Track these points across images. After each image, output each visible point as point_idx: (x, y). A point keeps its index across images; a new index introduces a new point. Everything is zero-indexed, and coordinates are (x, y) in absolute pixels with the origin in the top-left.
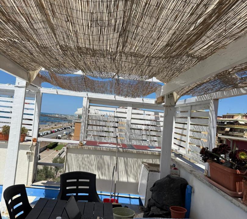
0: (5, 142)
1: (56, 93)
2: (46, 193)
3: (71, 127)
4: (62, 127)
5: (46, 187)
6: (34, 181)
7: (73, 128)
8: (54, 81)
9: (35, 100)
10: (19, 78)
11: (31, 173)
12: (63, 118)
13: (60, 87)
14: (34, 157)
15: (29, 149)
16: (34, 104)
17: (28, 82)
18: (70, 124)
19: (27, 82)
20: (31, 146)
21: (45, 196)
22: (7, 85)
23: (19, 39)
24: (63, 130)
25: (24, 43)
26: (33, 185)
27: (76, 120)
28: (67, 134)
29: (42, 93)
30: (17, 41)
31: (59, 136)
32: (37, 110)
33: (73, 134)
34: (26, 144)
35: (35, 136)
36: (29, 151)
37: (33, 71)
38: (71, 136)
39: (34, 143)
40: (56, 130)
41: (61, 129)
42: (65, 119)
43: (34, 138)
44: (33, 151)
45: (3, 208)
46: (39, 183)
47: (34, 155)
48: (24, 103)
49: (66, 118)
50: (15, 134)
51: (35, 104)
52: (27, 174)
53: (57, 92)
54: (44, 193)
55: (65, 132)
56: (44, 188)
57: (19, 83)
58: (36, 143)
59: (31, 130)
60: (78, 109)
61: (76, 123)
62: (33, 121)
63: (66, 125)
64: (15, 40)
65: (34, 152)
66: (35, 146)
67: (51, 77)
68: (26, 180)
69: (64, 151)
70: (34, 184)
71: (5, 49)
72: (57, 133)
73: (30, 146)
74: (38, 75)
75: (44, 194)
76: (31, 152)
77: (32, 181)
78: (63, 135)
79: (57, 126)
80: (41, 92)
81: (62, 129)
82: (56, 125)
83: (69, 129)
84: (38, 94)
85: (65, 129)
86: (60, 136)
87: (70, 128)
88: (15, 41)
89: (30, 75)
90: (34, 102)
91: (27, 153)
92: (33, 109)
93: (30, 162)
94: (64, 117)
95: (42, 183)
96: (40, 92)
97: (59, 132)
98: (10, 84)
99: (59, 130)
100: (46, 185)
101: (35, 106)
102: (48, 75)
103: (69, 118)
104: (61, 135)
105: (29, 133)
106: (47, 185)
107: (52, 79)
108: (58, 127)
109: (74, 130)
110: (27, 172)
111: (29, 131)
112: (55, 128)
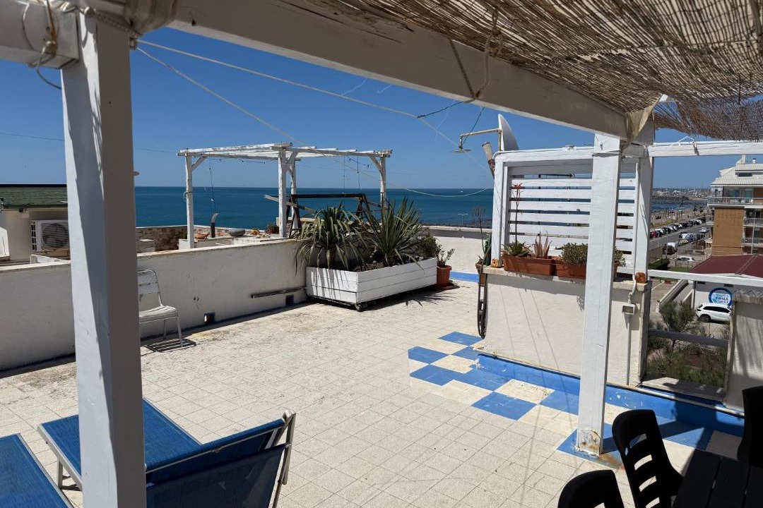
0: (569, 282)
1: (693, 153)
2: (678, 412)
3: (704, 220)
4: (676, 221)
5: (676, 394)
6: (644, 377)
7: (709, 223)
8: (690, 123)
9: (634, 177)
10: (602, 134)
11: (635, 356)
12: (678, 199)
13: (707, 134)
14: (641, 320)
15: (629, 300)
16: (633, 188)
17: (625, 139)
18: (697, 213)
19: (621, 141)
20: (634, 294)
21: (677, 418)
22: (565, 149)
23: (633, 46)
24: (678, 228)
25: (642, 54)
26: (642, 387)
27: (716, 200)
28: (691, 239)
29: (653, 157)
30: (624, 52)
31: (669, 244)
32: (642, 202)
33: (709, 241)
34: (621, 287)
35: (641, 267)
36: (628, 304)
37: (640, 109)
38: (704, 244)
39: (642, 286)
40: (662, 231)
41: (675, 228)
42: (684, 201)
43: (639, 273)
44: (638, 305)
45: (584, 433)
46: (658, 383)
47: (642, 315)
48: (619, 188)
49: (687, 199)
50: (600, 268)
51: (636, 188)
52: (626, 358)
53: (696, 150)
54: (675, 410)
55: (684, 236)
56: (673, 397)
57: (601, 145)
58: (645, 286)
59: (630, 253)
60: (723, 172)
61: (717, 212)
62: (633, 231)
63: (688, 215)
64: (620, 51)
65: (640, 306)
66: (643, 292)
67: (682, 113)
68: (626, 373)
69: (687, 284)
70: (645, 383)
71: (585, 78)
72: (664, 237)
73: (631, 293)
74: (650, 117)
75: (672, 411)
76: (633, 306)
77: (640, 376)
78: (681, 242)
79: (663, 220)
80: (651, 154)
81: (677, 226)
82: (659, 218)
83: (696, 226)
84: (643, 161)
85: (685, 226)
86: (673, 244)
87: (698, 224)
88: (620, 54)
89: (631, 122)
90: (634, 182)
91: (625, 309)
92: (633, 201)
93: (632, 331)
94: (680, 194)
95: (665, 384)
96: (648, 156)
97: (670, 235)
98: (572, 147)
99: (669, 231)
100: (677, 391)
101: (636, 193)
102: (675, 109)
103: (695, 197)
104: (673, 242)
105: (624, 259)
106: (681, 393)
107: (684, 118)
108: (667, 223)
109: (712, 228)
110: (627, 354)
111: (624, 256)
112: (658, 225)
